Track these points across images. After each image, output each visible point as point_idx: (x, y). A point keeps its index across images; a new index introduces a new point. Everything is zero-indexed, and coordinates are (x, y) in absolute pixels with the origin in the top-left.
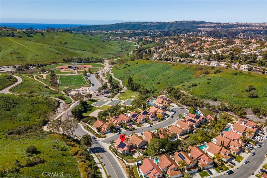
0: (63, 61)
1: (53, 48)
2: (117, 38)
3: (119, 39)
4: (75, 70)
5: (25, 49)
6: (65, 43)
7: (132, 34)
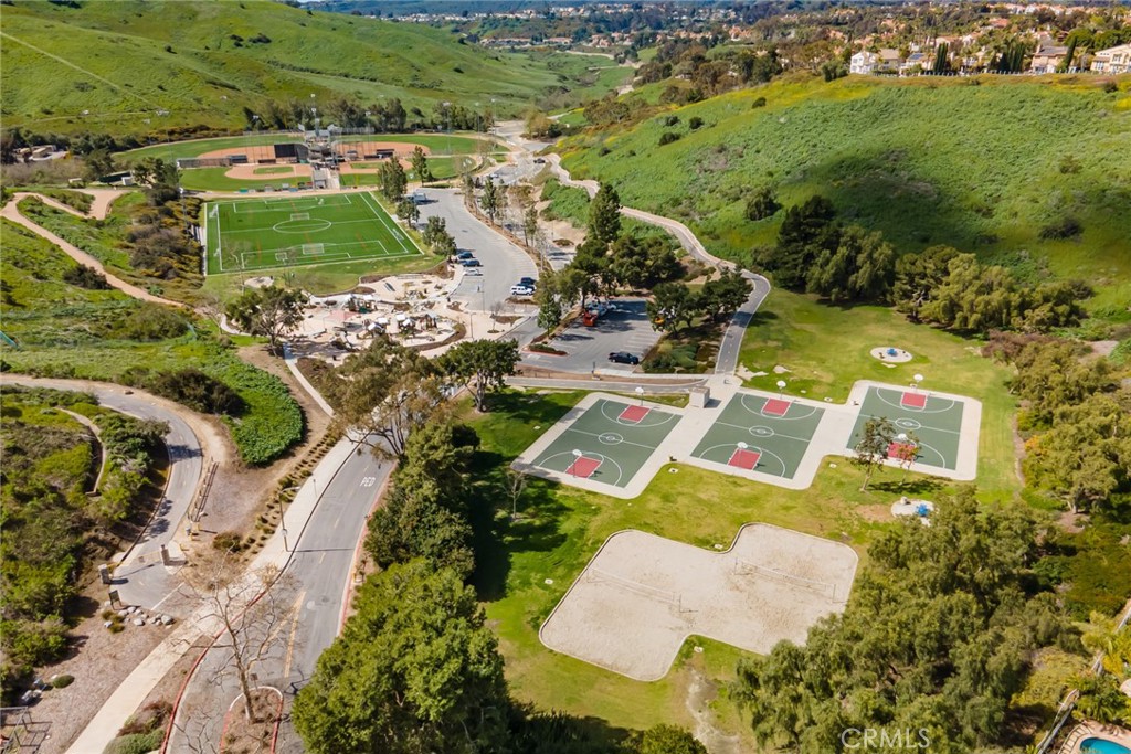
0: (243, 123)
1: (184, 53)
2: (520, 43)
3: (528, 45)
4: (319, 166)
5: (13, 51)
6: (259, 40)
7: (588, 20)
